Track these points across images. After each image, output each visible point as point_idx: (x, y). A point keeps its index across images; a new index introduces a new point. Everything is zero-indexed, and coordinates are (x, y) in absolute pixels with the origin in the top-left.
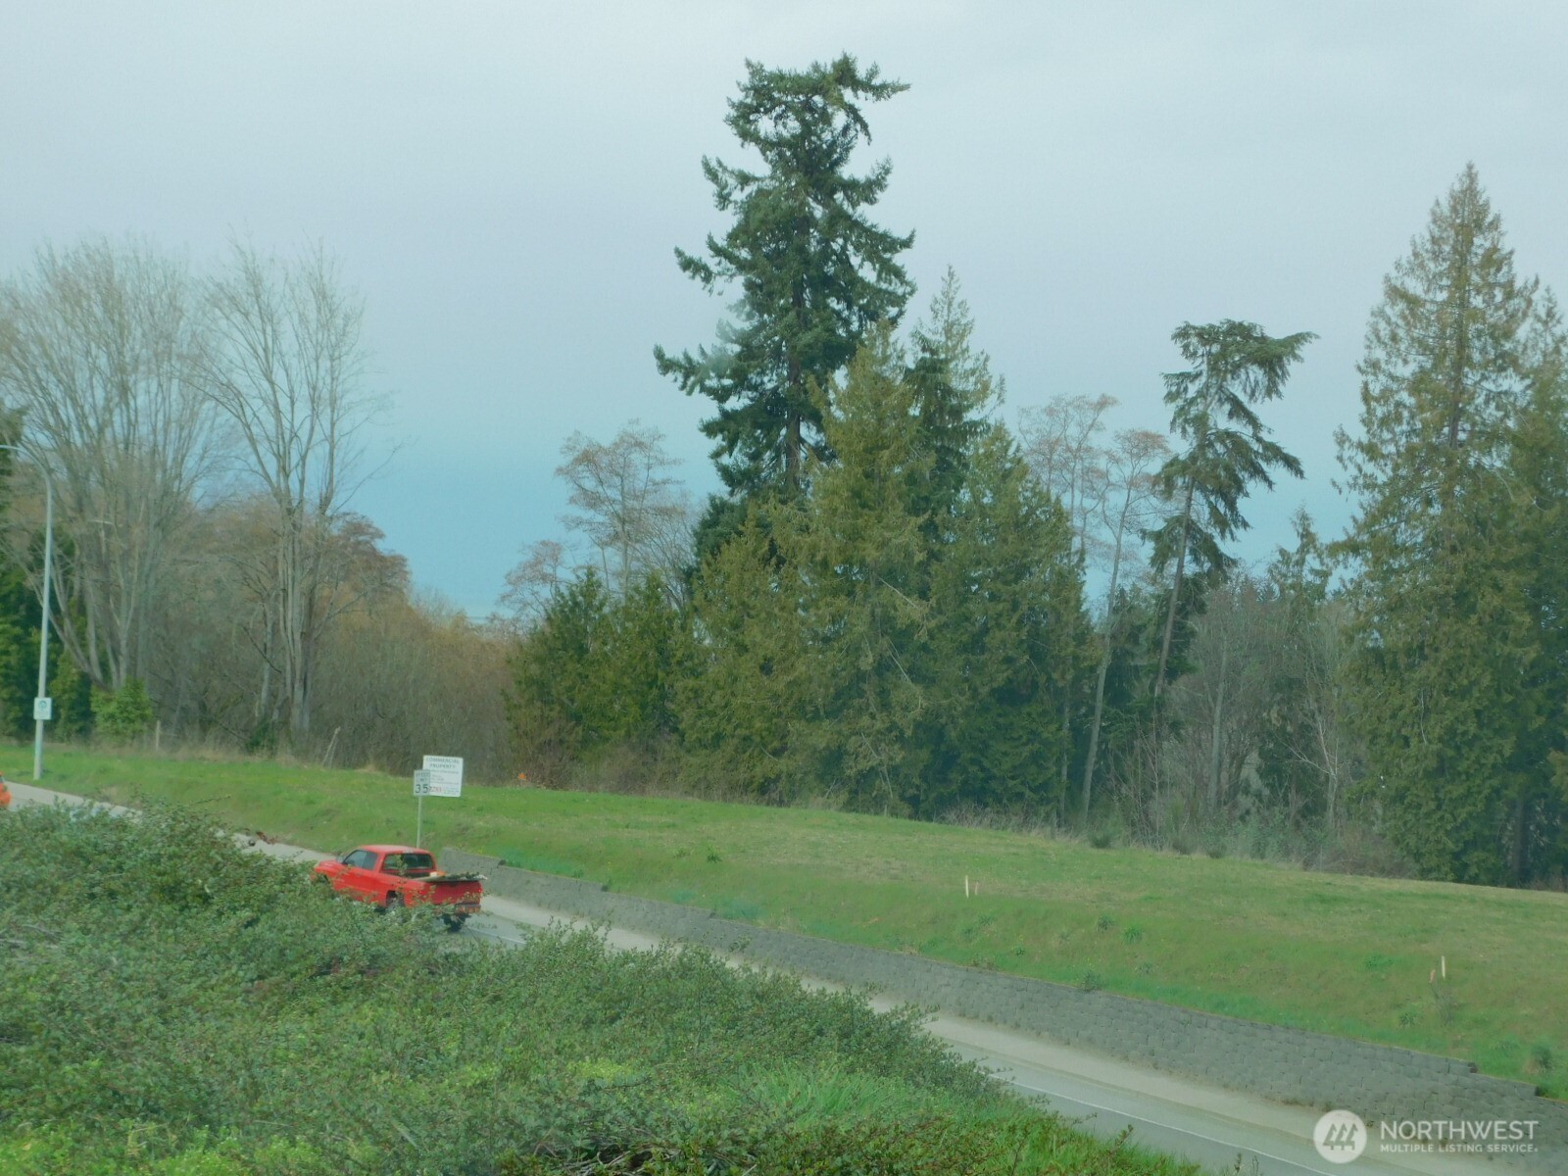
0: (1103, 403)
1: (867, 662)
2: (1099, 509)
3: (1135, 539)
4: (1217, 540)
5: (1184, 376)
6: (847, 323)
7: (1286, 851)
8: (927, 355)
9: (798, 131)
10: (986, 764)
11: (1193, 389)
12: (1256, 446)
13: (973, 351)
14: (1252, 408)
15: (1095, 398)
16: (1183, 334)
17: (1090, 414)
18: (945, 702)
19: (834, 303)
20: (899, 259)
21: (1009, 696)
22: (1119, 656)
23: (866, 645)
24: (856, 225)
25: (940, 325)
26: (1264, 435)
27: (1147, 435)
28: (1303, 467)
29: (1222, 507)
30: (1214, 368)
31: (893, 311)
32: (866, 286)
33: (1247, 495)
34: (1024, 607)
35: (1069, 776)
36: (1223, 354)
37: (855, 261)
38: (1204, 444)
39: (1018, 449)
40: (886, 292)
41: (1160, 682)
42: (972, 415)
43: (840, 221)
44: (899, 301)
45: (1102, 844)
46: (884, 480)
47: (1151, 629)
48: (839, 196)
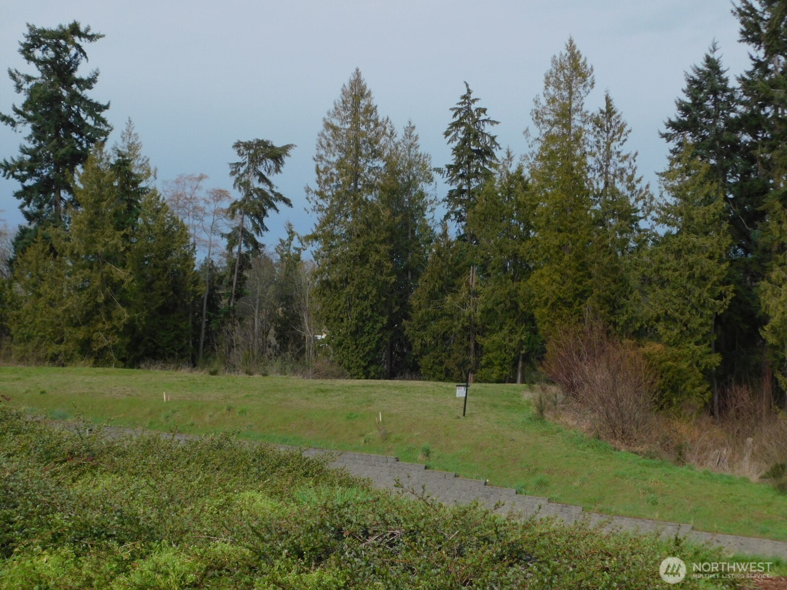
0: (201, 178)
1: (101, 299)
2: (201, 225)
3: (218, 238)
4: (256, 236)
5: (238, 164)
6: (81, 144)
7: (295, 371)
8: (121, 158)
9: (53, 56)
10: (156, 341)
11: (242, 170)
12: (271, 194)
13: (142, 156)
14: (270, 178)
15: (197, 176)
16: (237, 145)
17: (195, 182)
18: (137, 315)
19: (75, 136)
20: (104, 114)
21: (164, 310)
22: (212, 289)
23: (100, 291)
24: (83, 99)
25: (126, 144)
26: (274, 189)
27: (221, 191)
28: (292, 203)
29: (257, 221)
30: (252, 161)
31: (103, 138)
32: (90, 127)
33: (268, 216)
34: (169, 271)
35: (193, 344)
36: (255, 154)
37: (83, 116)
38: (249, 194)
39: (164, 199)
40: (99, 130)
41: (233, 300)
42: (142, 185)
43: (76, 98)
44: (106, 134)
45: (214, 373)
46: (104, 215)
47: (228, 277)
48: (74, 86)
